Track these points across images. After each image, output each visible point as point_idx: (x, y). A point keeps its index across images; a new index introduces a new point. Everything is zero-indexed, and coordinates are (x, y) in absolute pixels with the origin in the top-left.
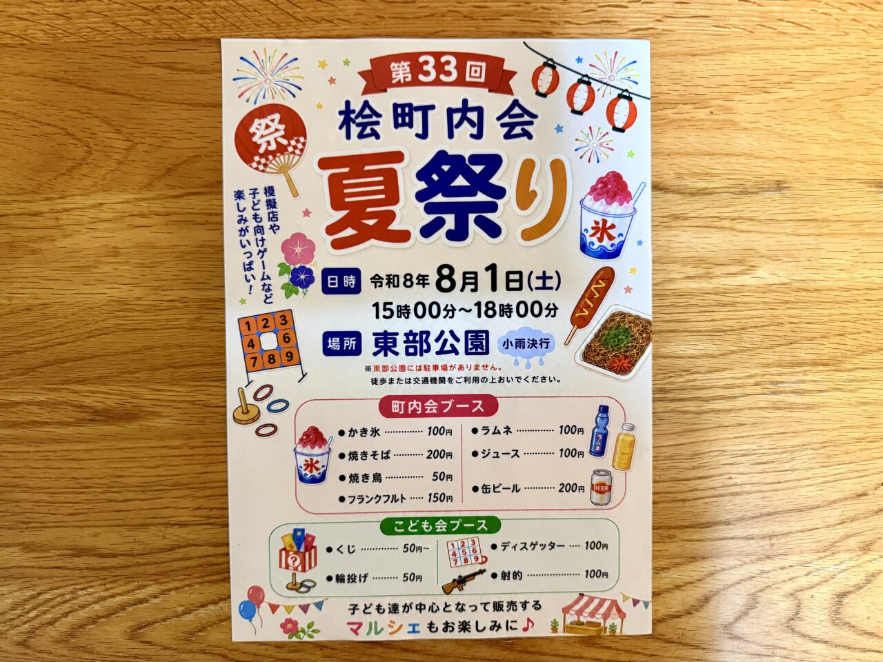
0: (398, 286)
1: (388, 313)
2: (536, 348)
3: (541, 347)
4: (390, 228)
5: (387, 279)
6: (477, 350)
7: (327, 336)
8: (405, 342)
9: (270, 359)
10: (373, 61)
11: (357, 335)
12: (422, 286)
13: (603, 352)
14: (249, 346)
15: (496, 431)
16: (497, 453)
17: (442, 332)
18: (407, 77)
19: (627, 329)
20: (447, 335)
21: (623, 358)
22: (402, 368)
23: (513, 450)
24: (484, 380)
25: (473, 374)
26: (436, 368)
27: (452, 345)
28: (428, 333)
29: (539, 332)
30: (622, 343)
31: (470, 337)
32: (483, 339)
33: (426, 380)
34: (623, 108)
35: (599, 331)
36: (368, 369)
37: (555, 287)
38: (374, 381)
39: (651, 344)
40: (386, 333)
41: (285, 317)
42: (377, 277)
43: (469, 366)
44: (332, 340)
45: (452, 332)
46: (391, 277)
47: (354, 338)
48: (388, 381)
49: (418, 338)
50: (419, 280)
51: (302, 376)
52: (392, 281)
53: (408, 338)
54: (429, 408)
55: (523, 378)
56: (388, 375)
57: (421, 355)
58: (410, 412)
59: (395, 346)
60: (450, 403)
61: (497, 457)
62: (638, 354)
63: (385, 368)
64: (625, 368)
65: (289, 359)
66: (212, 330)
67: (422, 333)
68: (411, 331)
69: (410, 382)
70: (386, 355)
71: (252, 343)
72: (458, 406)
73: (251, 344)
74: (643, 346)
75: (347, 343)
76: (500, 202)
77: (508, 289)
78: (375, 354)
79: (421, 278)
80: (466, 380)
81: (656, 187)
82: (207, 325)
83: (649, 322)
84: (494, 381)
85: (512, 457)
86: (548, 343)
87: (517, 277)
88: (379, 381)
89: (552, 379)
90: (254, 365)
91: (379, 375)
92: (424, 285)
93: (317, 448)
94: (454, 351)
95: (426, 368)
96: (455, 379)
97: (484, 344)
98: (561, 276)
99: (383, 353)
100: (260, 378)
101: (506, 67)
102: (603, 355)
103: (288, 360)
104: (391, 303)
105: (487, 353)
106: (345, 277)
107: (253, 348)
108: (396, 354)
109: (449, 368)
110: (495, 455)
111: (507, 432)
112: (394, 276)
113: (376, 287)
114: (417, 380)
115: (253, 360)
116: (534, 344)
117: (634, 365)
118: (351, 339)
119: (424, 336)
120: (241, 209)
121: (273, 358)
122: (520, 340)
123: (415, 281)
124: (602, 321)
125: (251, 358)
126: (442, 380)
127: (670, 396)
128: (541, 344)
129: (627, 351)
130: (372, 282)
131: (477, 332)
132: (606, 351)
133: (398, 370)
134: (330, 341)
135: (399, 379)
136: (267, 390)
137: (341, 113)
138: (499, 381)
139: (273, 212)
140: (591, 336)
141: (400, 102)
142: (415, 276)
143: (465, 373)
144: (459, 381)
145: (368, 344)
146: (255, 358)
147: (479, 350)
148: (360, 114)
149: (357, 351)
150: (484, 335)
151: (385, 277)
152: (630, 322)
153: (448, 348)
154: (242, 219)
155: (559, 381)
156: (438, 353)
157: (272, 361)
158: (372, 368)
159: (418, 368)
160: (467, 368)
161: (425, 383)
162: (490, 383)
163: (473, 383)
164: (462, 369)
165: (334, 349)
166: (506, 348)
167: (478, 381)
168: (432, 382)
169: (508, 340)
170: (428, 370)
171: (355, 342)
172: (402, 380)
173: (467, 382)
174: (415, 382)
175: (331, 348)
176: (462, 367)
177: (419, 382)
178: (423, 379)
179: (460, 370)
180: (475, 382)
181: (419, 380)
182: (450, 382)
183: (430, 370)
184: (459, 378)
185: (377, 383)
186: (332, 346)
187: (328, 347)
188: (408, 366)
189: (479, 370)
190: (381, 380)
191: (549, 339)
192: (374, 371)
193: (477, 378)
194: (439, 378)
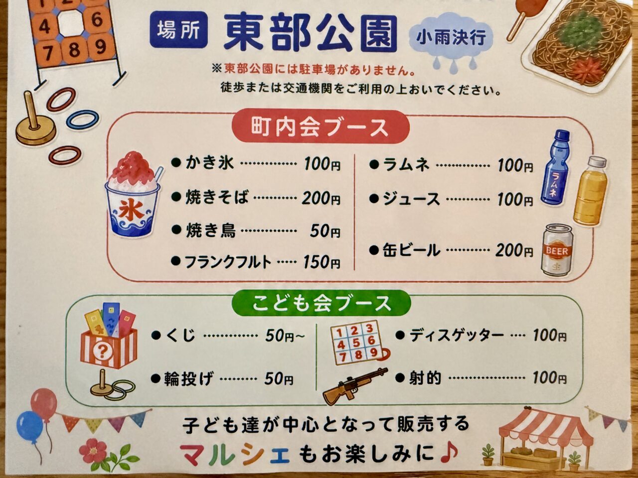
2: (466, 44)
3: (474, 43)
6: (378, 44)
7: (157, 17)
8: (272, 30)
9: (72, 49)
11: (201, 18)
13: (560, 52)
14: (41, 29)
15: (406, 166)
16: (407, 198)
17: (328, 17)
19: (596, 20)
20: (335, 21)
21: (591, 60)
22: (268, 68)
23: (429, 194)
24: (389, 89)
25: (372, 80)
26: (317, 69)
27: (342, 37)
28: (307, 18)
29: (471, 21)
30: (589, 40)
31: (368, 25)
32: (388, 29)
33: (302, 88)
35: (557, 21)
36: (217, 68)
38: (226, 87)
39: (631, 38)
40: (244, 16)
43: (367, 68)
44: (163, 24)
45: (342, 17)
47: (197, 22)
48: (246, 88)
49: (291, 25)
51: (118, 77)
53: (276, 24)
54: (307, 129)
55: (446, 88)
56: (246, 78)
57: (296, 49)
58: (278, 134)
59: (257, 35)
60: (338, 122)
61: (407, 203)
62: (612, 55)
63: (242, 68)
64: (593, 76)
65: (101, 50)
67: (298, 17)
68: (281, 14)
69: (279, 90)
70: (243, 48)
71: (47, 26)
72: (349, 127)
73: (45, 27)
74: (619, 44)
75: (186, 29)
78: (228, 46)
80: (363, 88)
83: (628, 9)
84: (404, 91)
85: (429, 204)
86: (483, 37)
88: (233, 87)
89: (488, 89)
90: (48, 58)
91: (233, 78)
93: (139, 183)
94: (345, 44)
95: (304, 69)
96: (346, 88)
97: (389, 36)
99: (239, 45)
100: (57, 77)
102: (562, 56)
103: (99, 53)
105: (394, 49)
107: (47, 32)
108: (259, 46)
109: (337, 71)
110: (404, 200)
111: (421, 166)
114: (289, 87)
115: (48, 50)
116: (462, 37)
117: (606, 72)
118: (193, 23)
119: (301, 21)
121: (76, 49)
122: (442, 31)
124: (561, 7)
125: (45, 48)
126: (327, 88)
128: (473, 38)
129: (597, 51)
131: (379, 18)
132: (567, 50)
133: (261, 70)
134: (160, 26)
135: (262, 84)
136: (67, 96)
138: (412, 92)
140: (546, 29)
143: (361, 79)
144: (351, 89)
145: (218, 32)
146: (51, 48)
147: (382, 45)
149: (201, 42)
150: (389, 22)
152: (600, 10)
153: (336, 40)
155: (498, 94)
156: (321, 47)
157: (75, 53)
158: (223, 67)
159: (291, 69)
160: (364, 70)
161: (302, 91)
162: (398, 93)
163: (372, 93)
164: (357, 72)
165: (167, 38)
166: (421, 43)
167: (380, 90)
168: (312, 90)
169: (424, 30)
170: (306, 72)
171: (198, 28)
172: (267, 86)
173: (364, 92)
174: (286, 90)
175: (162, 35)
176: (357, 69)
177: (292, 90)
178: (299, 86)
179: (354, 73)
180: (375, 92)
181: (293, 87)
182: (339, 91)
183: (309, 72)
184: (352, 86)
185: (229, 90)
186: (163, 33)
187: (159, 34)
188: (277, 65)
189: (382, 74)
190: (236, 85)
191: (484, 31)
192: (226, 72)
193: (378, 86)
194: (323, 84)
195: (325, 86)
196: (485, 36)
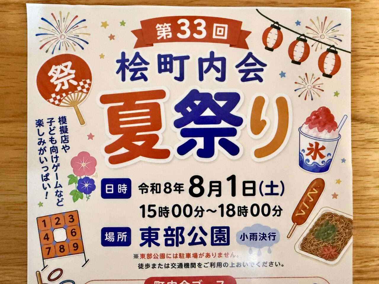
0: (160, 192)
1: (152, 213)
2: (266, 240)
3: (270, 240)
4: (154, 147)
5: (151, 187)
6: (220, 241)
7: (105, 231)
8: (165, 236)
10: (143, 23)
11: (128, 230)
12: (178, 192)
13: (315, 243)
14: (45, 239)
17: (194, 228)
18: (169, 35)
19: (334, 226)
20: (197, 230)
21: (331, 247)
22: (163, 256)
24: (226, 265)
25: (217, 260)
26: (188, 256)
27: (201, 238)
28: (182, 229)
29: (268, 228)
30: (330, 237)
31: (215, 232)
32: (225, 233)
33: (180, 265)
34: (330, 59)
35: (314, 227)
36: (136, 256)
37: (280, 193)
38: (141, 266)
39: (352, 236)
40: (150, 229)
41: (72, 216)
42: (144, 185)
43: (214, 254)
44: (108, 234)
45: (201, 228)
46: (155, 185)
47: (126, 233)
48: (151, 266)
49: (175, 233)
50: (176, 188)
51: (85, 262)
52: (155, 188)
53: (167, 233)
55: (256, 263)
56: (151, 261)
57: (177, 246)
59: (157, 238)
60: (199, 283)
62: (342, 244)
63: (149, 256)
64: (332, 255)
65: (76, 248)
66: (17, 226)
67: (178, 228)
68: (169, 227)
69: (168, 267)
70: (150, 246)
71: (47, 236)
73: (47, 237)
74: (346, 239)
75: (120, 236)
76: (238, 129)
77: (244, 194)
78: (142, 245)
79: (178, 186)
80: (212, 265)
81: (354, 119)
82: (13, 223)
83: (350, 220)
84: (233, 265)
86: (274, 236)
87: (251, 185)
88: (144, 266)
89: (277, 264)
90: (48, 254)
91: (145, 261)
92: (180, 191)
94: (203, 242)
95: (181, 256)
96: (203, 265)
97: (226, 237)
98: (284, 185)
99: (147, 244)
100: (54, 263)
101: (243, 28)
102: (316, 245)
103: (75, 250)
104: (154, 206)
105: (228, 244)
106: (119, 185)
107: (48, 240)
108: (158, 245)
109: (198, 256)
112: (157, 184)
113: (142, 193)
114: (173, 265)
115: (48, 250)
116: (264, 237)
117: (339, 253)
118: (123, 233)
119: (180, 231)
120: (41, 134)
121: (63, 248)
122: (253, 234)
123: (173, 188)
124: (316, 220)
125: (47, 248)
126: (193, 265)
127: (365, 276)
128: (269, 237)
129: (334, 243)
130: (140, 189)
131: (220, 228)
132: (318, 242)
133: (159, 257)
134: (106, 235)
135: (160, 264)
136: (59, 273)
137: (118, 61)
138: (237, 266)
139: (65, 136)
140: (307, 231)
141: (163, 53)
142: (173, 184)
143: (211, 260)
144: (206, 265)
145: (136, 238)
146: (50, 248)
147: (222, 242)
148: (133, 63)
149: (128, 243)
150: (226, 230)
151: (150, 186)
152: (336, 221)
153: (198, 240)
154: (41, 142)
155: (283, 266)
156: (190, 244)
157: (62, 250)
158: (139, 256)
159: (174, 256)
160: (213, 255)
161: (180, 267)
162: (230, 267)
163: (217, 267)
164: (209, 256)
165: (110, 241)
166: (242, 240)
167: (221, 265)
168: (186, 267)
169: (244, 234)
170: (182, 257)
171: (126, 236)
172: (162, 265)
173: (213, 267)
174: (172, 267)
175: (107, 240)
176: (209, 255)
177: (175, 267)
178: (179, 265)
179: (207, 257)
180: (218, 266)
181: (176, 265)
182: (199, 267)
183: (184, 257)
184: (206, 264)
185: (143, 268)
186: (108, 239)
187: (106, 239)
188: (167, 254)
189: (222, 257)
190: (146, 265)
191: (275, 233)
192: (140, 258)
193: (220, 263)
194: (191, 263)
195: (192, 264)
196: (275, 236)
